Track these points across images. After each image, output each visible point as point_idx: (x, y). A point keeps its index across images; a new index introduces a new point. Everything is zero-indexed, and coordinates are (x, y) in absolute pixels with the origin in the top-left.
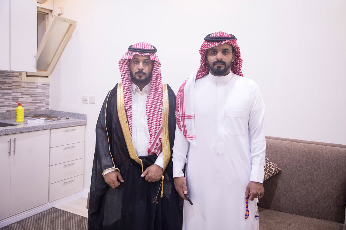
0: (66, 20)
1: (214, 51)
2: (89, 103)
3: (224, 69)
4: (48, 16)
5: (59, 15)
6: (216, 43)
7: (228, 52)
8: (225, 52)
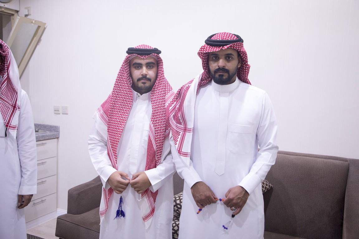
0: (34, 22)
1: (216, 57)
2: (61, 113)
3: (227, 77)
4: (13, 17)
5: (26, 16)
6: (217, 48)
7: (232, 58)
8: (229, 58)
